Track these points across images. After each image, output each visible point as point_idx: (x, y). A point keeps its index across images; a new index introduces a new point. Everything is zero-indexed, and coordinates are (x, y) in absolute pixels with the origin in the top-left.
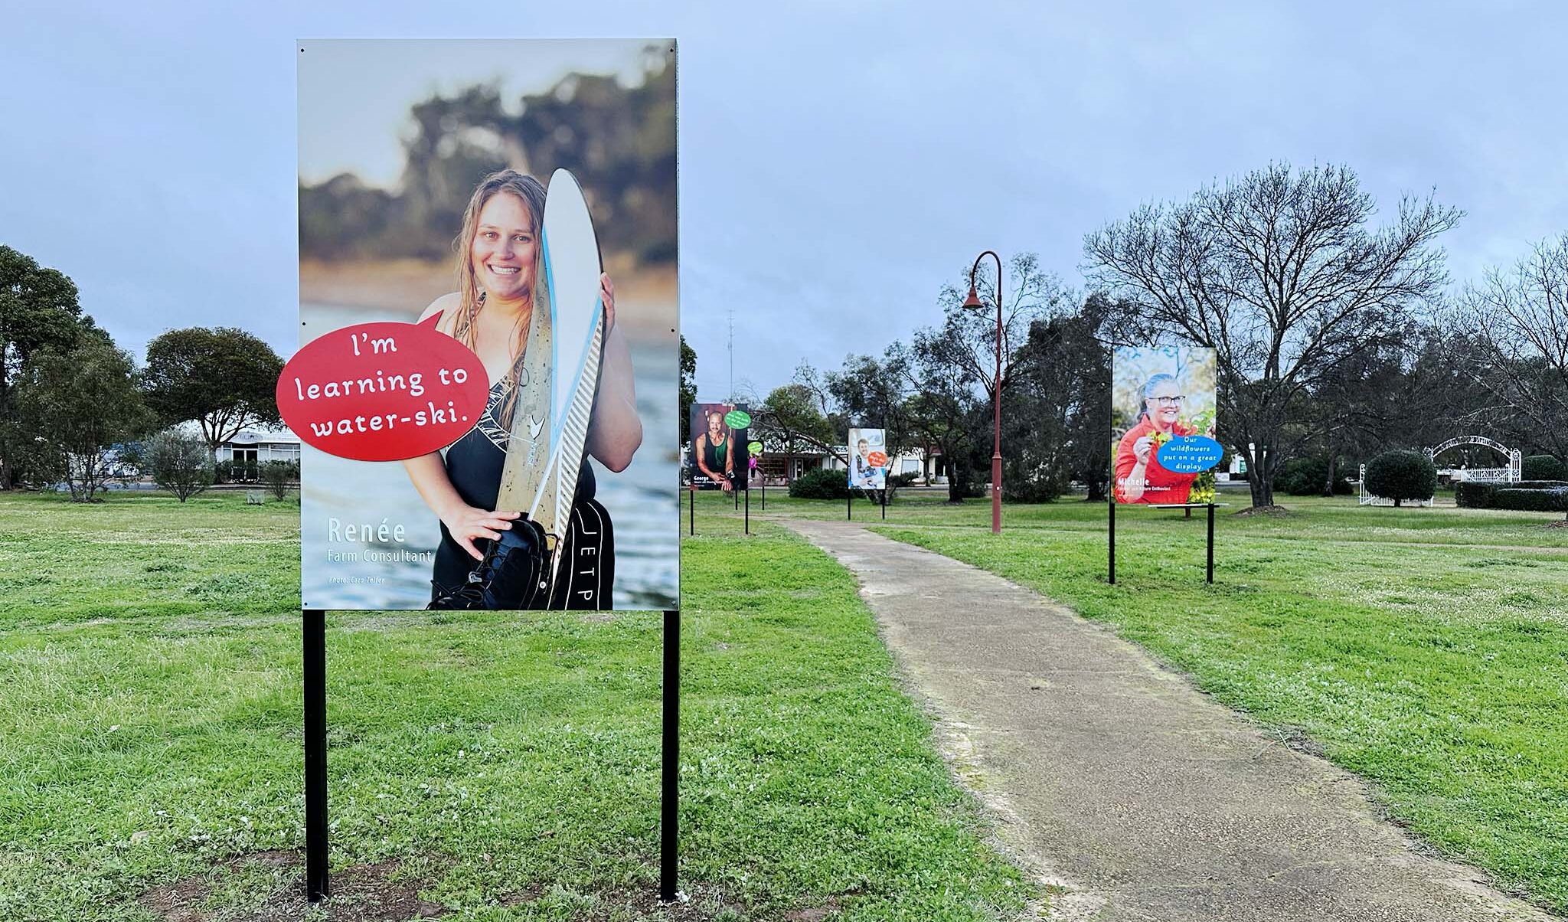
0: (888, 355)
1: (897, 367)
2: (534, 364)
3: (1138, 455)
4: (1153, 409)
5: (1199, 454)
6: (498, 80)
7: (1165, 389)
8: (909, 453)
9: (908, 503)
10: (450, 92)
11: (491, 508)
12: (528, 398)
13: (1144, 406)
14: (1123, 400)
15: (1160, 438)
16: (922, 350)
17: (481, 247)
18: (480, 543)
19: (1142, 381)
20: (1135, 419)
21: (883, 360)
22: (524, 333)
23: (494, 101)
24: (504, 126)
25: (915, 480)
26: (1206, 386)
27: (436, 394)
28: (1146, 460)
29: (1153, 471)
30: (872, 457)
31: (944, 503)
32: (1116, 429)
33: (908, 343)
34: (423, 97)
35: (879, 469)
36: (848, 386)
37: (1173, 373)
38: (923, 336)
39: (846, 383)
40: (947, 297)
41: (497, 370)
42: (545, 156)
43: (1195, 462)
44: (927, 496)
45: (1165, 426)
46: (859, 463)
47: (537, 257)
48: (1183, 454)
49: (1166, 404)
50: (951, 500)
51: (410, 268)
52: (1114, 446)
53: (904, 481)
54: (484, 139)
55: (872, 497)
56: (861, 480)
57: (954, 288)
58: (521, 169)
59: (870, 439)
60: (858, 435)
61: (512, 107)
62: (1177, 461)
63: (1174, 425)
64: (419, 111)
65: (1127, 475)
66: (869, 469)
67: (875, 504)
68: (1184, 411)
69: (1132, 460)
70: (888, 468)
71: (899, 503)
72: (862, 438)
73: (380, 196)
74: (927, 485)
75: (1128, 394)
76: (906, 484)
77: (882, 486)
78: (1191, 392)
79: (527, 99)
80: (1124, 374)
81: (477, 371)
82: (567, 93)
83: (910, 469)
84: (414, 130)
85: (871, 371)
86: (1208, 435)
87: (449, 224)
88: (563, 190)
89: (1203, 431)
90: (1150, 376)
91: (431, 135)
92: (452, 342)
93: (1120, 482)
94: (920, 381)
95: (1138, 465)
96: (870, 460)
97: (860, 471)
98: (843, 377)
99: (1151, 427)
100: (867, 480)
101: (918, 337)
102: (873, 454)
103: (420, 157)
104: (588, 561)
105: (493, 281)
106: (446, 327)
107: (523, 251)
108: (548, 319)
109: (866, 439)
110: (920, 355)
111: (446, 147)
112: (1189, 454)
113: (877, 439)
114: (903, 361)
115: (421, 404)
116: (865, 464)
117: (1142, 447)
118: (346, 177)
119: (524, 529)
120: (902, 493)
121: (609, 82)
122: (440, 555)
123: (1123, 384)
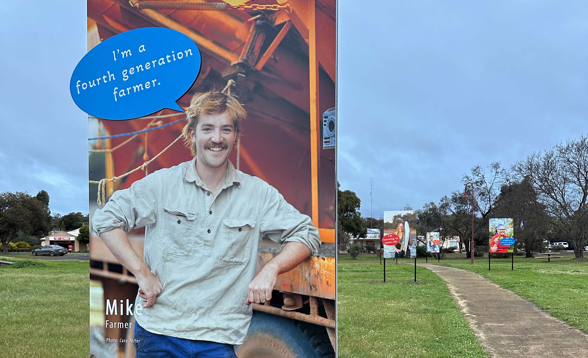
0: (442, 201)
1: (445, 206)
2: (404, 237)
3: (495, 242)
4: (498, 232)
5: (509, 242)
6: (401, 214)
7: (501, 227)
8: (451, 238)
9: (450, 259)
10: (397, 215)
11: (400, 249)
12: (403, 240)
13: (496, 231)
14: (492, 230)
15: (500, 238)
16: (455, 200)
17: (399, 228)
18: (399, 252)
19: (496, 226)
20: (494, 234)
21: (440, 203)
22: (403, 235)
23: (401, 216)
24: (401, 218)
25: (455, 250)
26: (511, 227)
27: (395, 240)
28: (497, 243)
29: (499, 245)
30: (435, 242)
31: (464, 259)
32: (490, 236)
33: (450, 197)
34: (394, 215)
35: (437, 246)
36: (425, 215)
37: (503, 224)
38: (456, 194)
39: (425, 214)
40: (465, 179)
41: (400, 238)
42: (405, 220)
43: (509, 243)
44: (458, 256)
45: (502, 236)
46: (430, 244)
47: (404, 228)
48: (506, 242)
49: (502, 231)
50: (467, 257)
51: (393, 230)
52: (490, 240)
53: (450, 251)
54: (400, 219)
55: (435, 256)
56: (431, 249)
57: (467, 176)
58: (403, 221)
59: (434, 235)
60: (430, 234)
61: (402, 216)
62: (504, 243)
63: (504, 235)
64: (394, 217)
65: (493, 246)
66: (434, 245)
67: (436, 259)
68: (506, 232)
69: (494, 243)
70: (441, 245)
71: (446, 259)
72: (431, 235)
73: (391, 224)
74: (460, 253)
75: (493, 229)
76: (451, 252)
77: (438, 251)
78: (507, 228)
79: (403, 216)
80: (492, 224)
81: (399, 238)
82: (407, 215)
83: (453, 245)
84: (394, 218)
85: (434, 209)
86: (512, 237)
87: (397, 226)
88: (406, 223)
89: (510, 236)
90: (498, 225)
91: (395, 219)
92: (397, 236)
93: (491, 248)
94: (454, 211)
95: (495, 244)
96: (434, 243)
97: (430, 246)
98: (423, 212)
99: (498, 236)
100: (433, 249)
101: (454, 195)
102: (435, 241)
103: (394, 220)
104: (408, 254)
105: (400, 230)
106: (396, 234)
107: (403, 228)
108: (405, 233)
109: (433, 236)
110: (455, 202)
111: (396, 220)
112: (507, 242)
113: (436, 236)
114: (448, 204)
115: (394, 241)
116: (432, 244)
117: (496, 240)
118: (388, 222)
119: (402, 251)
120: (447, 255)
121: (411, 214)
122: (396, 253)
123: (492, 227)
